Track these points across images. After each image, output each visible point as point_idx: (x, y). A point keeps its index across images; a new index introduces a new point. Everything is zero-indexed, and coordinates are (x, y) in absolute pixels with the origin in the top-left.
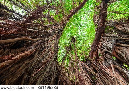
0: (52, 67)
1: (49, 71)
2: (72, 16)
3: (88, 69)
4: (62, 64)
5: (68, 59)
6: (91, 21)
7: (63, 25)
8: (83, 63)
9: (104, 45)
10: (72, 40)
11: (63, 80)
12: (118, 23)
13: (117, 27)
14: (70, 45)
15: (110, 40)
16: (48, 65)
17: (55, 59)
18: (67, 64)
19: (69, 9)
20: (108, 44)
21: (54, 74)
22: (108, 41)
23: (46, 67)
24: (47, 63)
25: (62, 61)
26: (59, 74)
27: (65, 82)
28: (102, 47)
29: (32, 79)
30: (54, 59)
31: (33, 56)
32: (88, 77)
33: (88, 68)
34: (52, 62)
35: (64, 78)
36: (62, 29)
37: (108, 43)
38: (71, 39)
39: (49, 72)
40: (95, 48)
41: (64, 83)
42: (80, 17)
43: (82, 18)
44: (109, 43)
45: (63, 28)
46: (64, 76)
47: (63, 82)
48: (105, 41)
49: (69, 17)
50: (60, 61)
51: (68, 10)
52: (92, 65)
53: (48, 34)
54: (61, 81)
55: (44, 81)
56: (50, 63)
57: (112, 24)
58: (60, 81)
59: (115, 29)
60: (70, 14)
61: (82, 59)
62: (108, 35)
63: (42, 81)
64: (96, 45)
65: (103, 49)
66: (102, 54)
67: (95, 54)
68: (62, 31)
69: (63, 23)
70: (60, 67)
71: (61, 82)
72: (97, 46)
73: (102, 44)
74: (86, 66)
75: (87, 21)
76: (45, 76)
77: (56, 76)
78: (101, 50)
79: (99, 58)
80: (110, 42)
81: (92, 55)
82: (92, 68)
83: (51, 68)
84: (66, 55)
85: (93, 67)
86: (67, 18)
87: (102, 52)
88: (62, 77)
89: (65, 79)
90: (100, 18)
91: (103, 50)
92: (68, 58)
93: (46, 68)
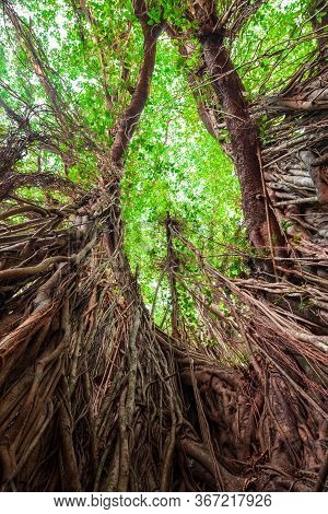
0: (145, 353)
1: (145, 369)
2: (126, 147)
3: (270, 290)
4: (175, 328)
5: (186, 300)
6: (197, 135)
7: (112, 189)
8: (243, 281)
9: (281, 190)
10: (168, 229)
11: (208, 377)
12: (290, 92)
13: (292, 104)
14: (170, 250)
15: (293, 163)
16: (130, 347)
17: (143, 320)
18: (192, 319)
19: (103, 127)
20: (295, 179)
21: (167, 372)
22: (287, 170)
23: (126, 359)
24: (120, 347)
25: (169, 316)
26: (181, 366)
27: (215, 380)
28: (279, 200)
29: (98, 422)
30: (138, 322)
31: (58, 331)
32: (285, 316)
33: (267, 286)
34: (138, 334)
35: (205, 369)
36: (115, 208)
37: (293, 175)
38: (163, 228)
39: (145, 374)
40: (255, 208)
41: (213, 383)
42: (155, 139)
43: (163, 140)
44: (295, 172)
45: (117, 201)
46: (203, 364)
47: (210, 385)
48: (278, 173)
49: (119, 155)
50: (165, 319)
51: (102, 132)
52: (278, 270)
53: (74, 242)
54: (200, 384)
55: (143, 409)
56: (134, 340)
57: (274, 104)
58: (199, 387)
59: (290, 118)
60: (117, 140)
61: (235, 272)
62: (278, 148)
63: (135, 415)
64: (257, 196)
65: (285, 203)
66: (293, 220)
67: (266, 228)
68: (118, 215)
69: (106, 183)
70: (173, 341)
71: (204, 387)
72: (262, 199)
73: (275, 190)
74: (259, 284)
75: (185, 144)
76: (136, 392)
77: (176, 375)
78: (283, 210)
79: (289, 237)
80: (295, 166)
81: (260, 236)
82: (284, 278)
83: (143, 357)
84: (174, 290)
85: (283, 274)
86: (114, 159)
87: (288, 214)
88: (199, 370)
89: (211, 370)
90: (221, 102)
91: (285, 206)
92: (185, 296)
93: (126, 364)
